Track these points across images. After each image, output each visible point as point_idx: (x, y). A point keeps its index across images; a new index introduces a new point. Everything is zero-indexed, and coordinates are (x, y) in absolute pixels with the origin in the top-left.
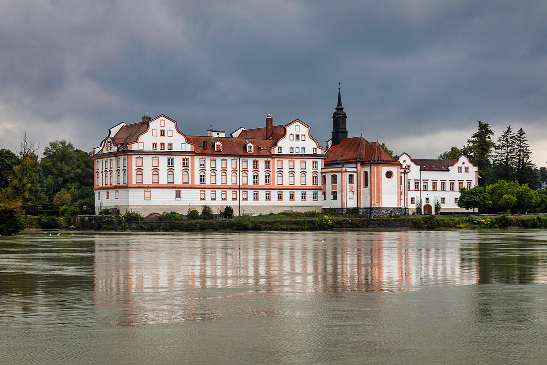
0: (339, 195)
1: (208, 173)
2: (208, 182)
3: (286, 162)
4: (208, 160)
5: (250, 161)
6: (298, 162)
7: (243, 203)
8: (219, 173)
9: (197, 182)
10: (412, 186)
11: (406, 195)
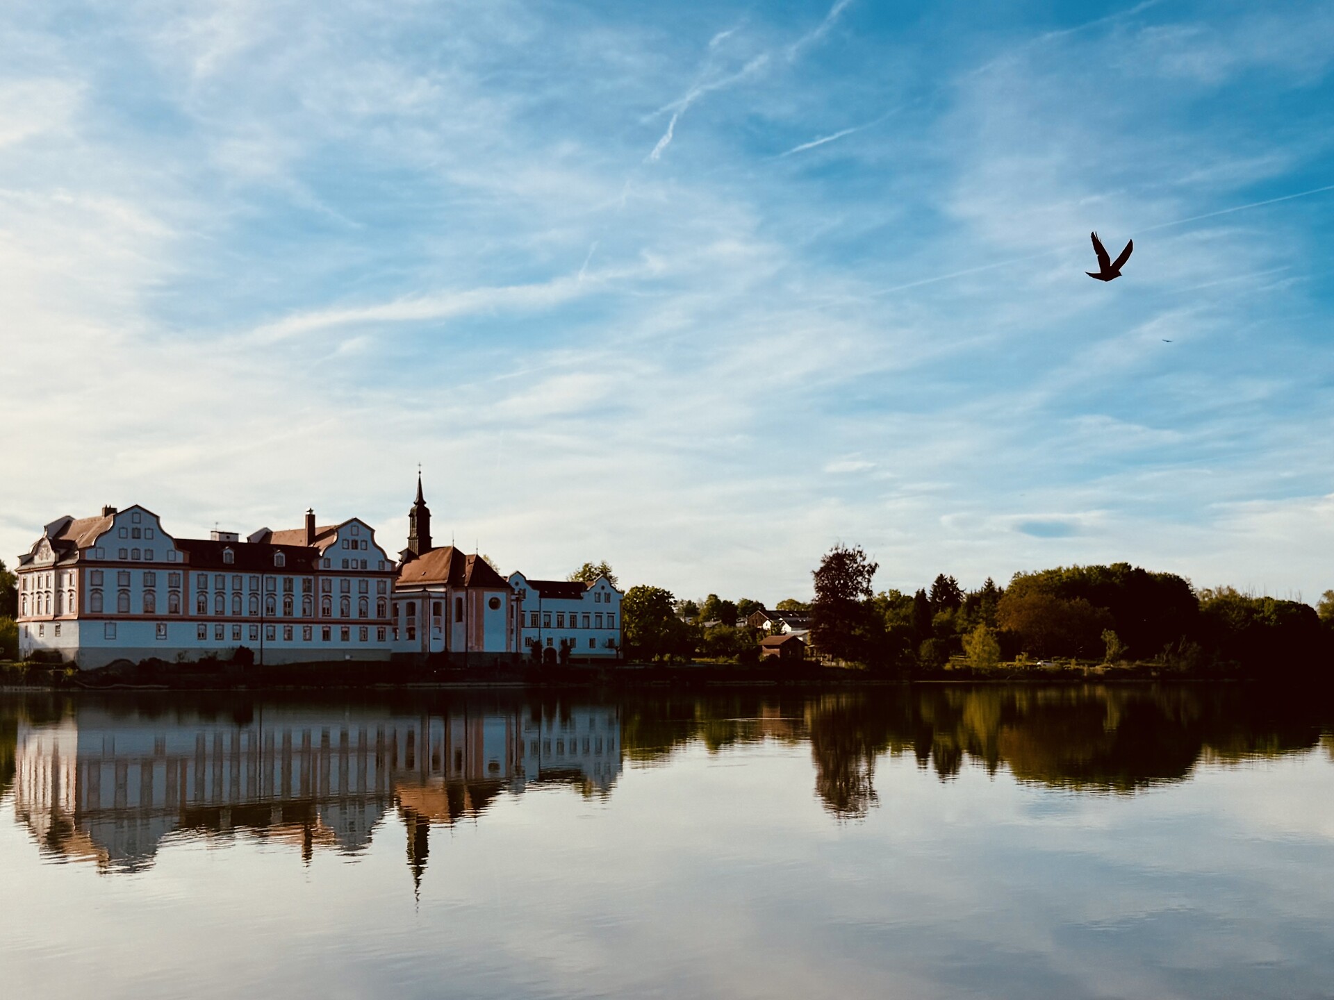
0: (418, 634)
1: (211, 597)
2: (211, 612)
3: (336, 581)
4: (211, 575)
5: (280, 579)
6: (354, 581)
7: (267, 645)
8: (228, 597)
9: (193, 611)
10: (528, 622)
11: (519, 634)
